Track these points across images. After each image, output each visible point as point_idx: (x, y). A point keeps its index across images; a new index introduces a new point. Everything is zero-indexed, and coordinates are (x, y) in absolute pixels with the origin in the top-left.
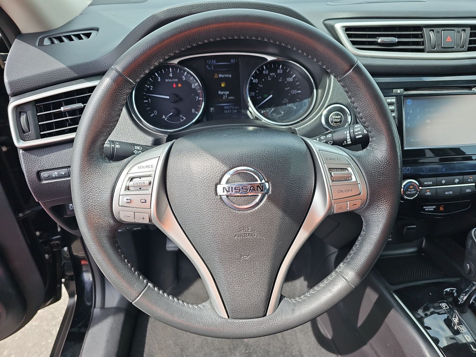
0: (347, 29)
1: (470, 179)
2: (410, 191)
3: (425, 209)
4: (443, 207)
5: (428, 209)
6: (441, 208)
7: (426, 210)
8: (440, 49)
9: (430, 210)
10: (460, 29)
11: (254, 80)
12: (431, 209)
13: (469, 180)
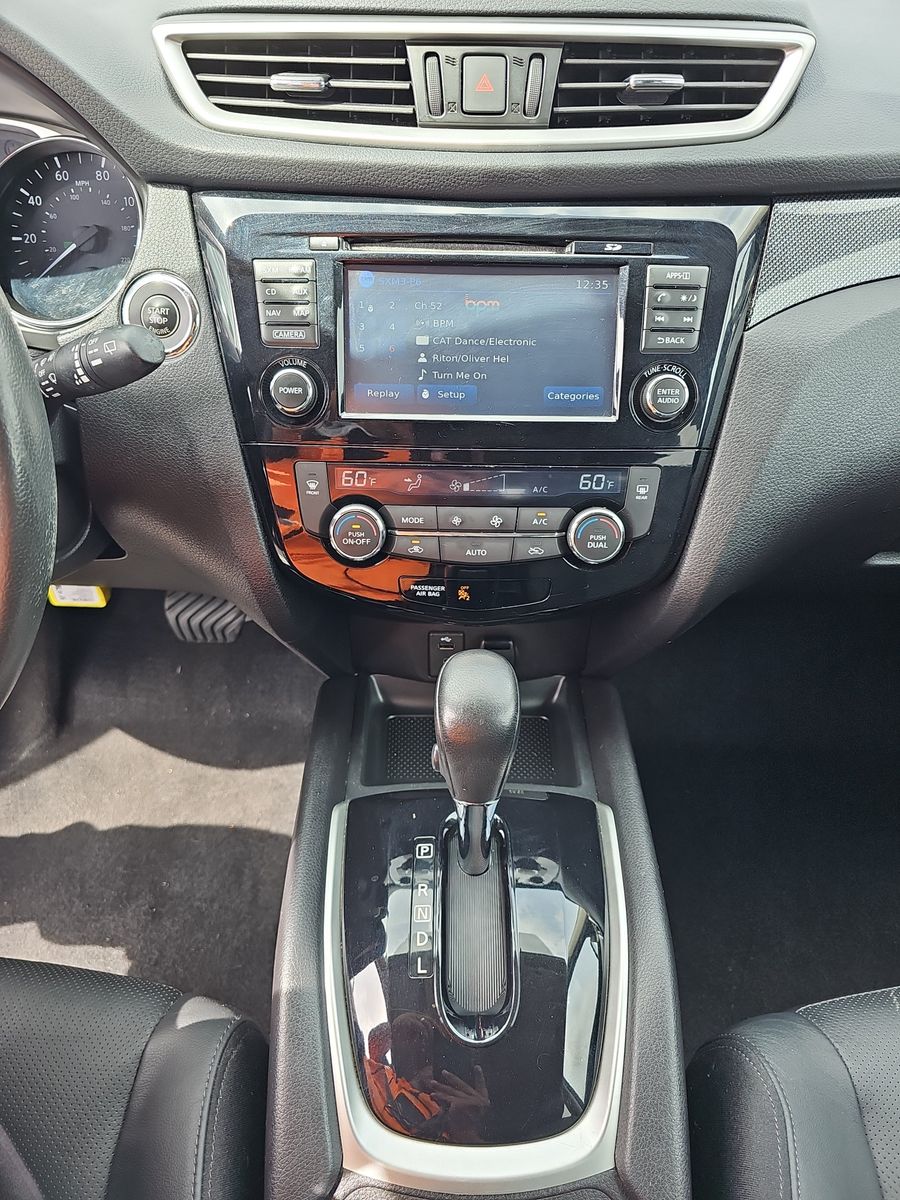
0: (189, 45)
1: (539, 518)
2: (355, 539)
3: (416, 591)
4: (466, 590)
5: (424, 593)
6: (460, 592)
7: (418, 593)
8: (457, 116)
9: (430, 594)
10: (525, 53)
11: (32, 198)
12: (434, 594)
13: (535, 521)
